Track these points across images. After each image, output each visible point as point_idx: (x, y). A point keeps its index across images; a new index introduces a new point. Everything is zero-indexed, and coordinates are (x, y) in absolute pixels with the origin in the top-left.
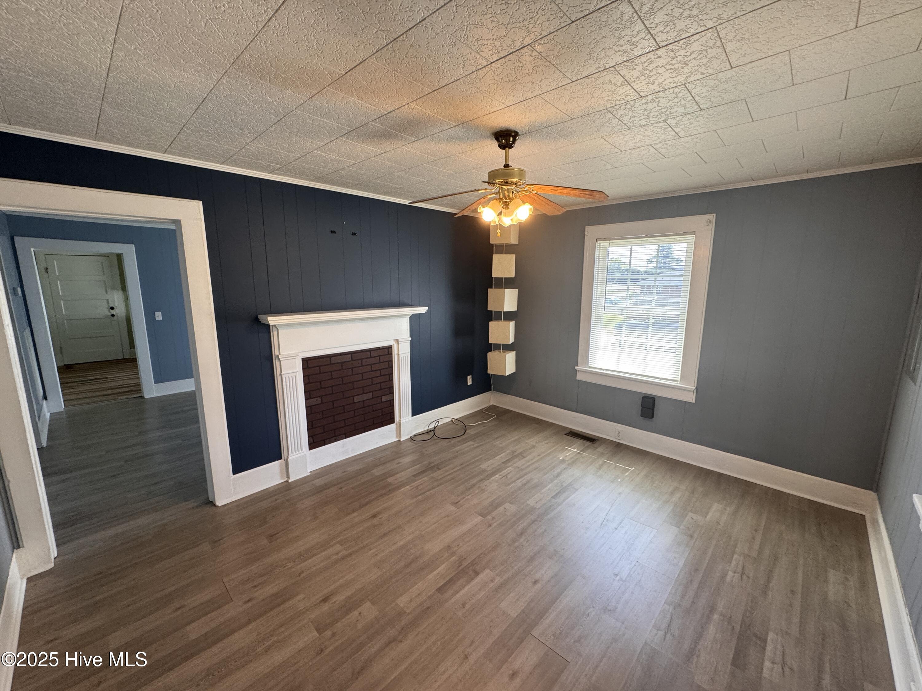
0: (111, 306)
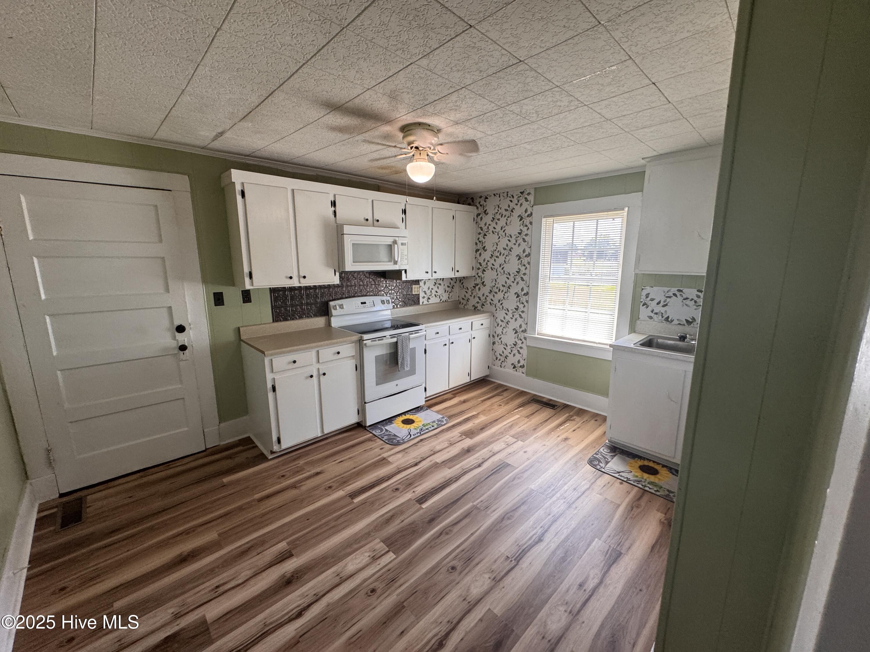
0: (177, 323)
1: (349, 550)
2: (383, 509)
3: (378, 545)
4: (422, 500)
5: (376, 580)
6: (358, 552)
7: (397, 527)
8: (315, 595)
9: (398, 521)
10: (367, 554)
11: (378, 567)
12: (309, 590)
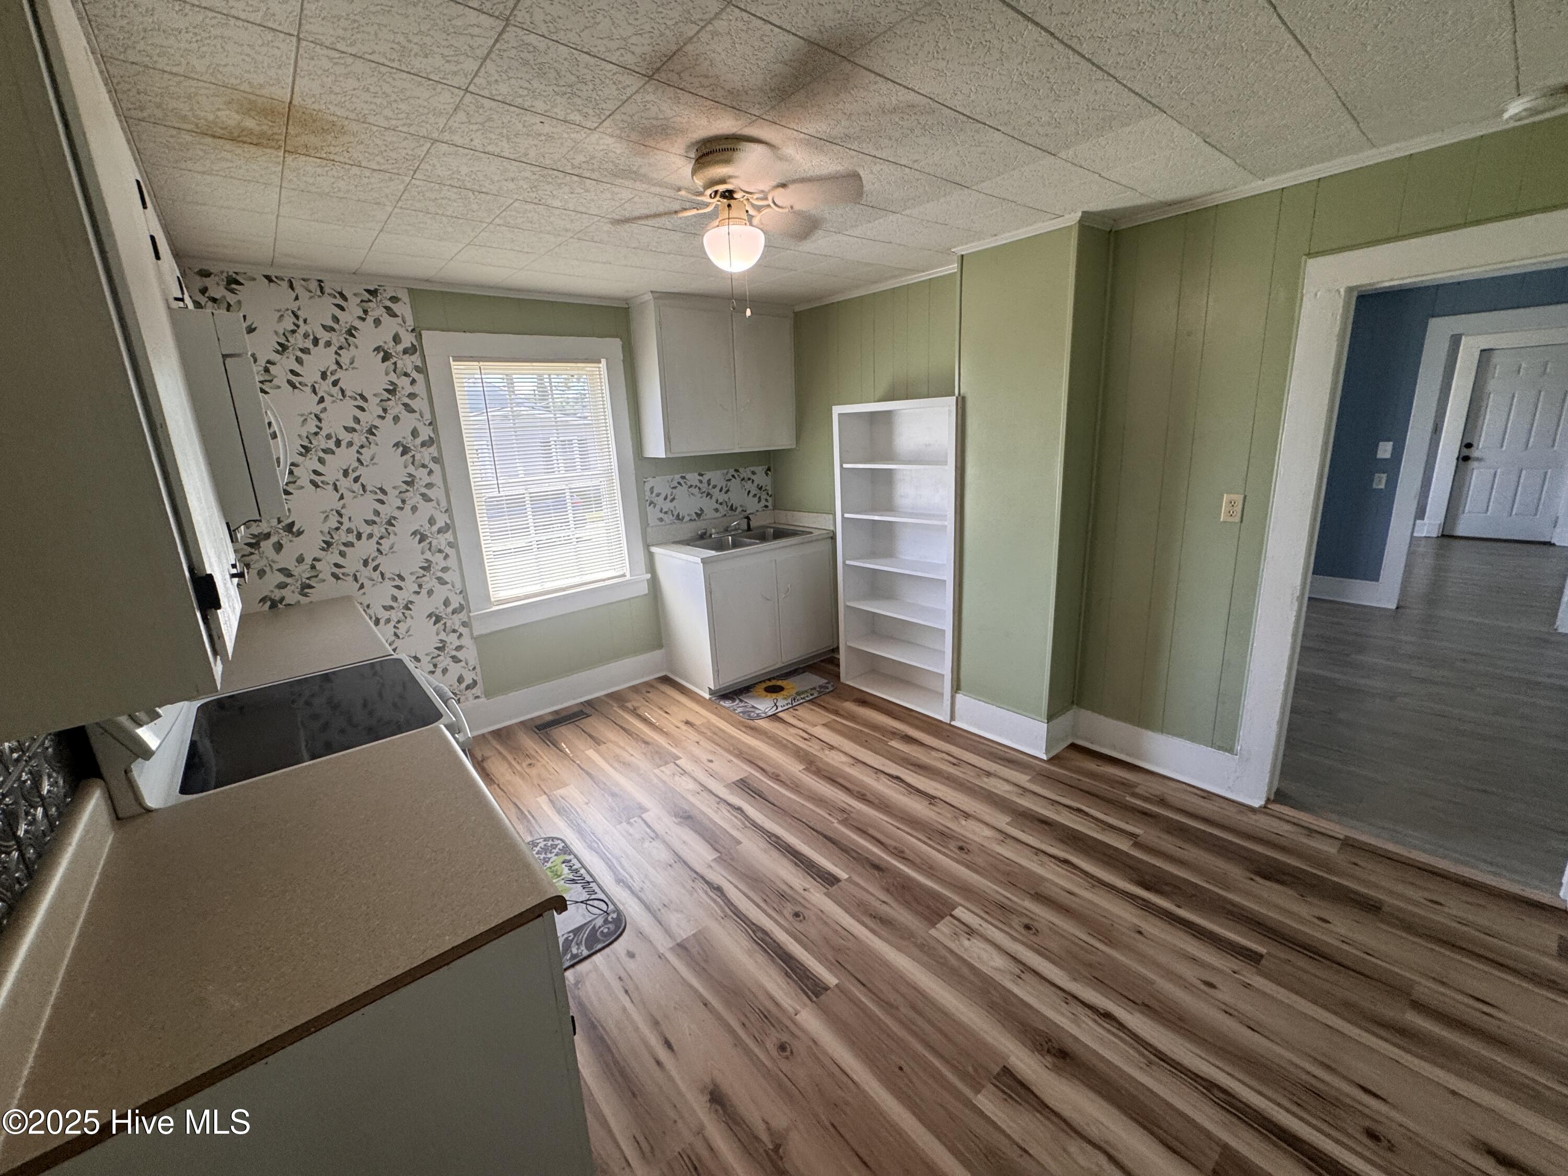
1: (965, 971)
2: (855, 932)
3: (943, 931)
4: (827, 879)
5: (1011, 927)
6: (966, 957)
7: (898, 908)
8: (1067, 1003)
9: (885, 908)
10: (966, 943)
11: (985, 925)
12: (1063, 1014)
